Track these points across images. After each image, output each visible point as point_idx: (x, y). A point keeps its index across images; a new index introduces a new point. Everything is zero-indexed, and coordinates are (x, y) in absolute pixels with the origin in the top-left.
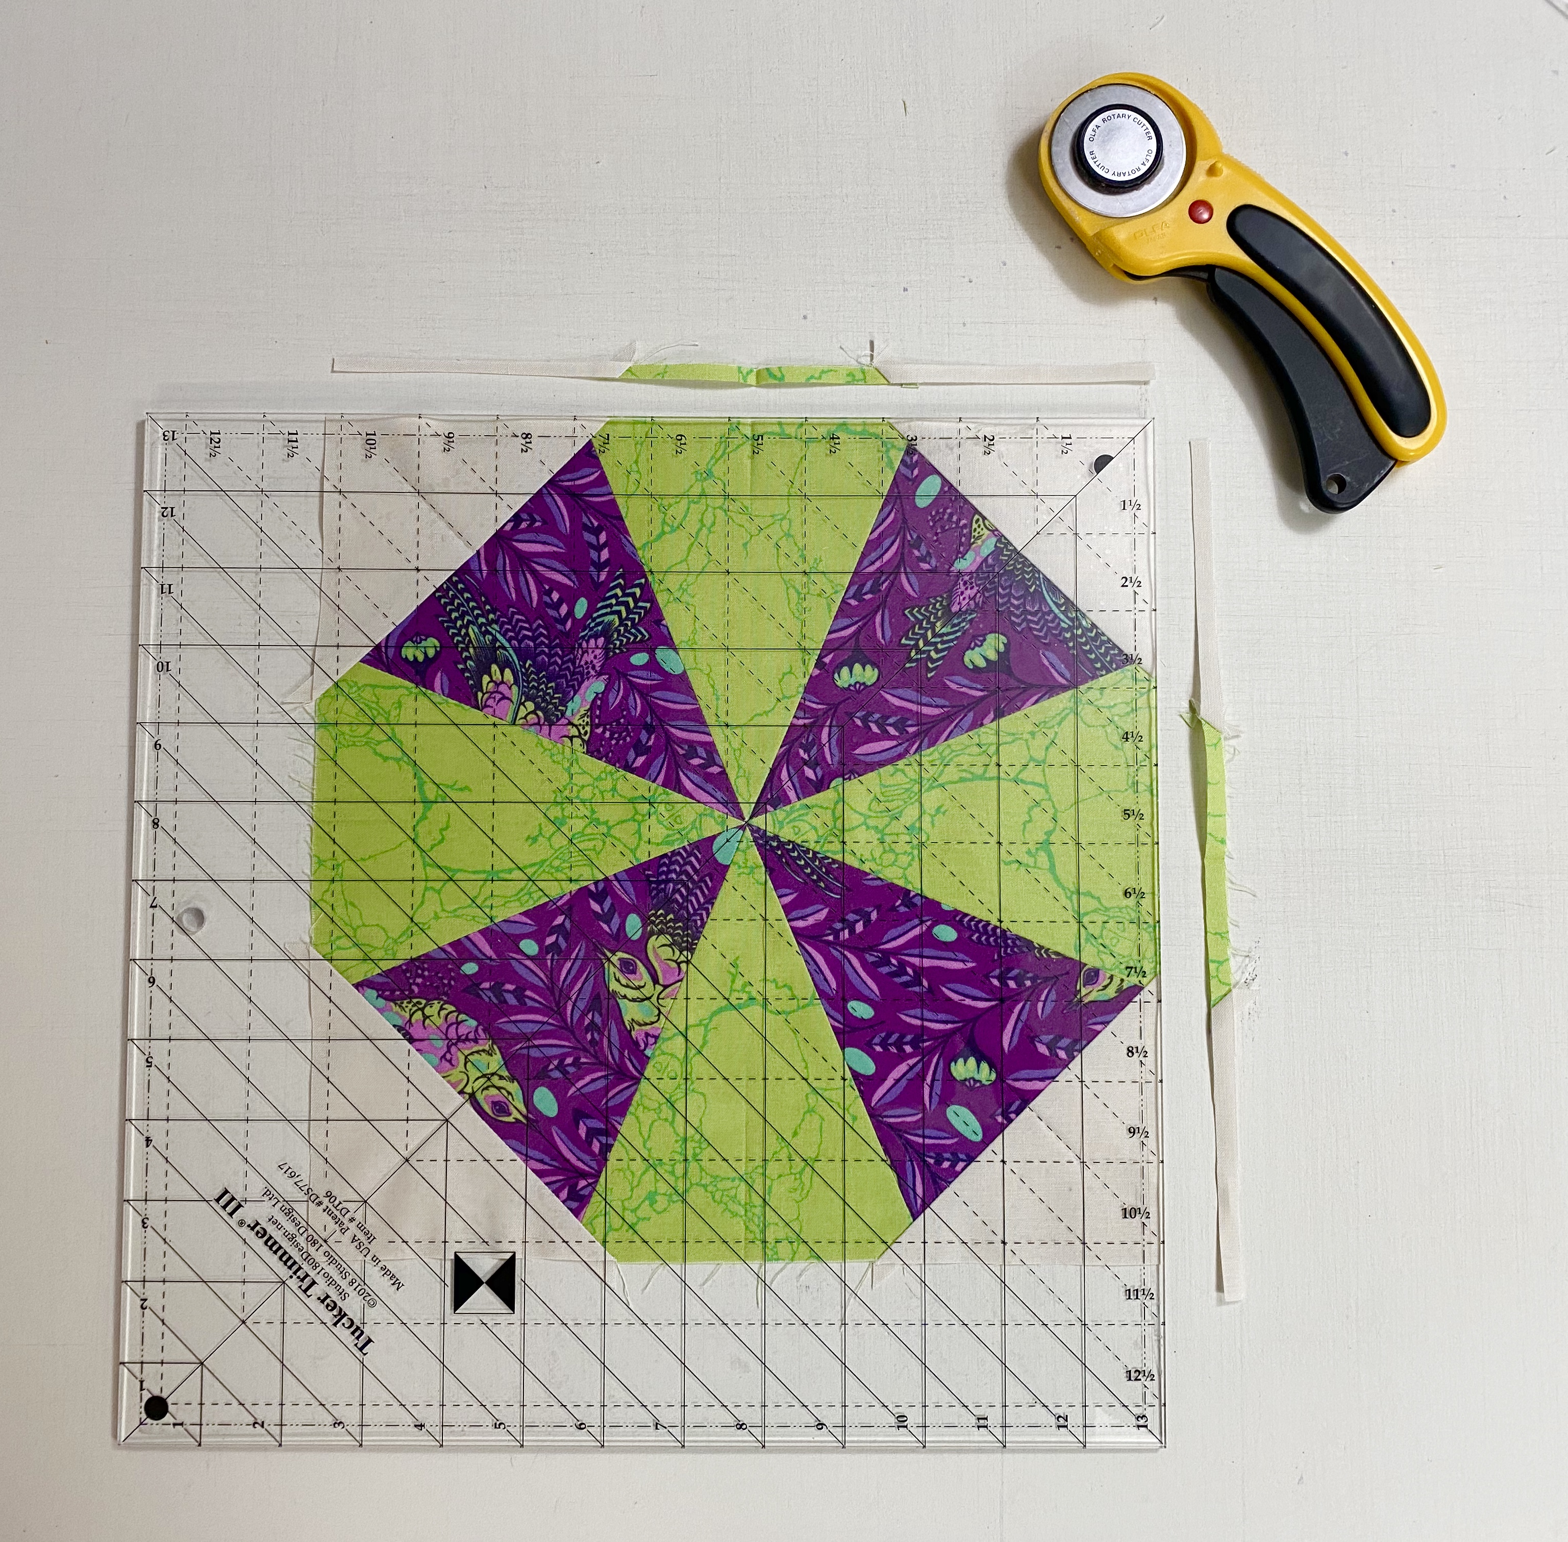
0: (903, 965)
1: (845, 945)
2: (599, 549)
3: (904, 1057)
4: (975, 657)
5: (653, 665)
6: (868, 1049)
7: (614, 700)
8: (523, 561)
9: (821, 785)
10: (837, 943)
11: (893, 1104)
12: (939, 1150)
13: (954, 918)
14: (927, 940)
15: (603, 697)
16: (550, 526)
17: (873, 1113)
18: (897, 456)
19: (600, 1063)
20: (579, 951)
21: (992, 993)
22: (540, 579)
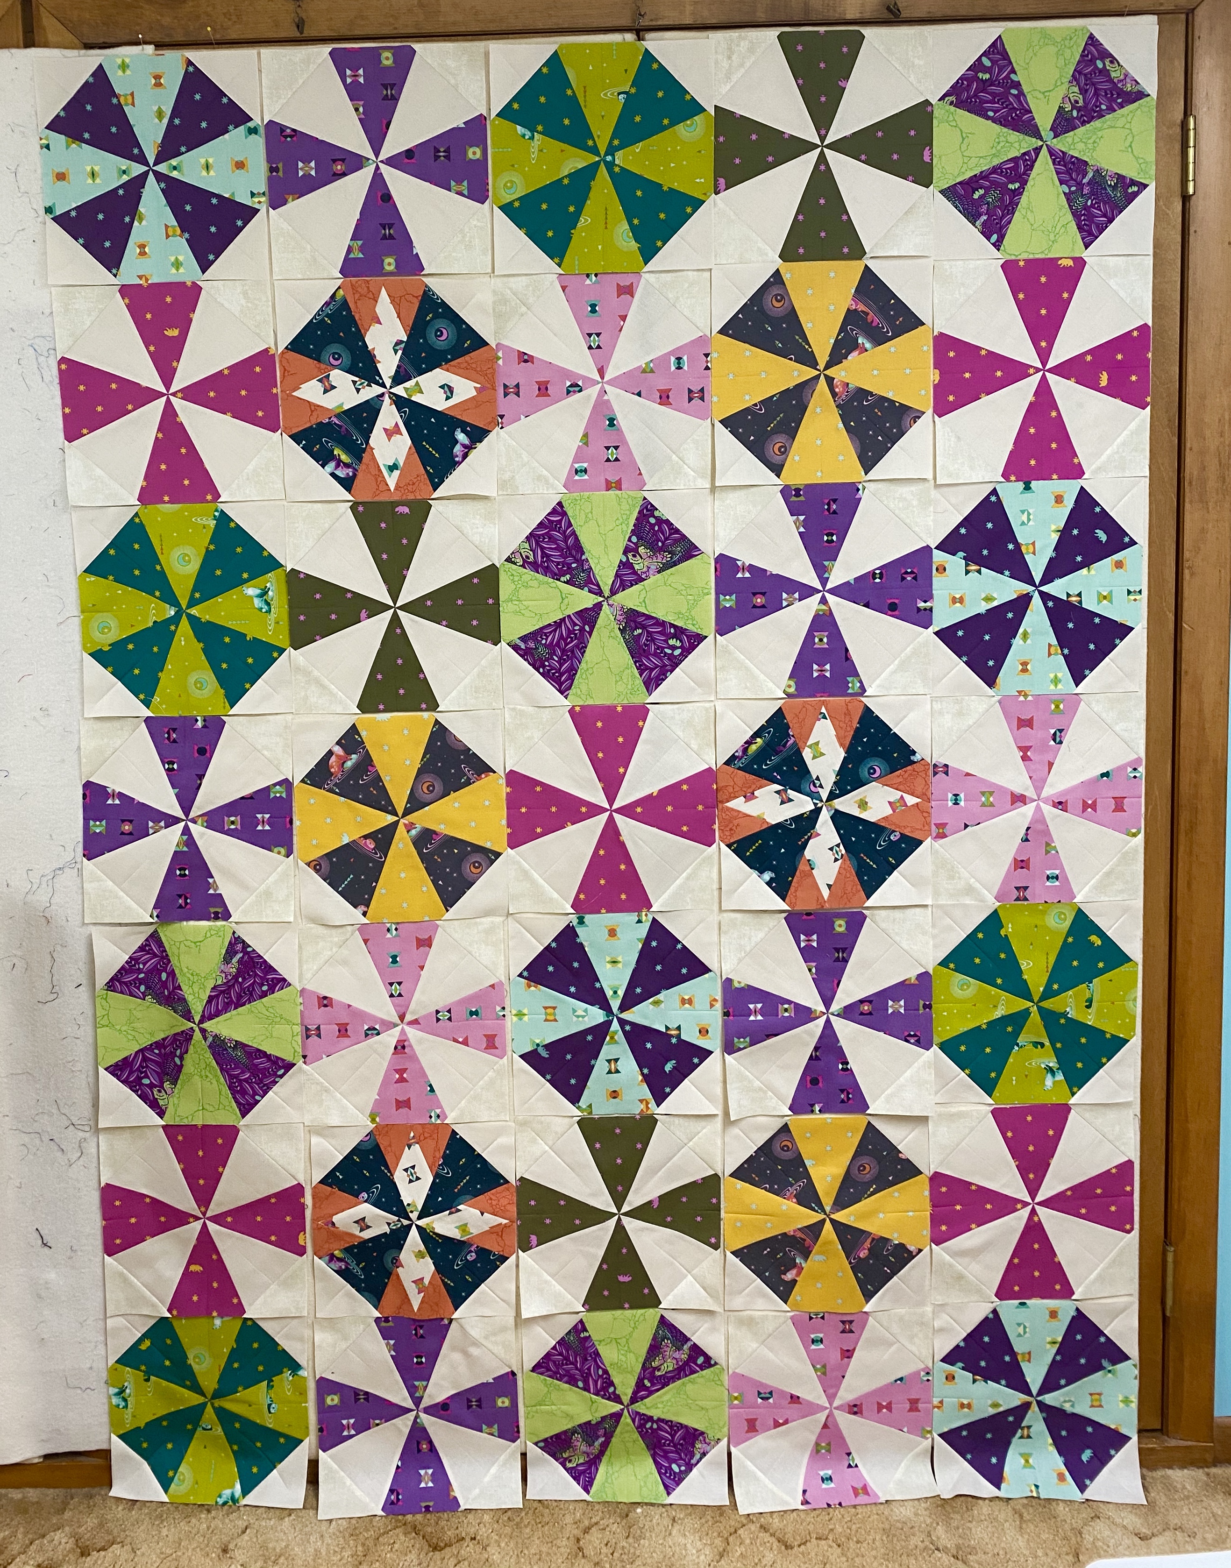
0: (1002, 104)
1: (1017, 110)
2: (1084, 220)
3: (1003, 79)
4: (982, 192)
5: (1070, 187)
6: (1012, 81)
7: (1080, 177)
8: (1105, 215)
9: (1024, 154)
10: (1020, 110)
11: (1004, 66)
12: (993, 53)
13: (988, 118)
14: (995, 112)
15: (1084, 177)
16: (1097, 226)
17: (1011, 63)
18: (1002, 248)
19: (1085, 75)
20: (1090, 106)
21: (978, 97)
22: (1100, 210)
